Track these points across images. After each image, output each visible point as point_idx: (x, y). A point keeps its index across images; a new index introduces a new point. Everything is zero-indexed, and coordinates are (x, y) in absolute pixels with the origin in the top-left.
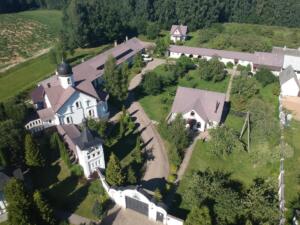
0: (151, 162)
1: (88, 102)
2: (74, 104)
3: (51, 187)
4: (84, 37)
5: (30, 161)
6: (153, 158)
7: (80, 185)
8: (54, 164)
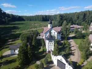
1: (54, 33)
3: (36, 52)
4: (60, 24)
5: (33, 44)
6: (74, 55)
7: (44, 54)
8: (39, 47)
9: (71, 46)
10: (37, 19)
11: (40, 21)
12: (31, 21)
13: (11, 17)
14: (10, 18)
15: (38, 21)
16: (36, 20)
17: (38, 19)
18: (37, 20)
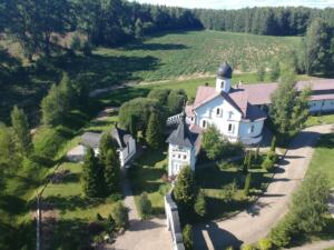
0: (249, 216)
1: (231, 113)
2: (215, 110)
3: (145, 167)
6: (255, 214)
9: (277, 176)
10: (247, 22)
11: (256, 32)
12: (223, 29)
13: (154, 18)
14: (151, 20)
15: (250, 31)
16: (241, 29)
17: (250, 25)
18: (246, 28)
